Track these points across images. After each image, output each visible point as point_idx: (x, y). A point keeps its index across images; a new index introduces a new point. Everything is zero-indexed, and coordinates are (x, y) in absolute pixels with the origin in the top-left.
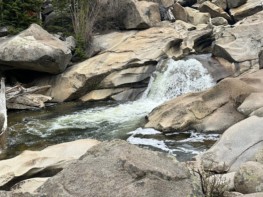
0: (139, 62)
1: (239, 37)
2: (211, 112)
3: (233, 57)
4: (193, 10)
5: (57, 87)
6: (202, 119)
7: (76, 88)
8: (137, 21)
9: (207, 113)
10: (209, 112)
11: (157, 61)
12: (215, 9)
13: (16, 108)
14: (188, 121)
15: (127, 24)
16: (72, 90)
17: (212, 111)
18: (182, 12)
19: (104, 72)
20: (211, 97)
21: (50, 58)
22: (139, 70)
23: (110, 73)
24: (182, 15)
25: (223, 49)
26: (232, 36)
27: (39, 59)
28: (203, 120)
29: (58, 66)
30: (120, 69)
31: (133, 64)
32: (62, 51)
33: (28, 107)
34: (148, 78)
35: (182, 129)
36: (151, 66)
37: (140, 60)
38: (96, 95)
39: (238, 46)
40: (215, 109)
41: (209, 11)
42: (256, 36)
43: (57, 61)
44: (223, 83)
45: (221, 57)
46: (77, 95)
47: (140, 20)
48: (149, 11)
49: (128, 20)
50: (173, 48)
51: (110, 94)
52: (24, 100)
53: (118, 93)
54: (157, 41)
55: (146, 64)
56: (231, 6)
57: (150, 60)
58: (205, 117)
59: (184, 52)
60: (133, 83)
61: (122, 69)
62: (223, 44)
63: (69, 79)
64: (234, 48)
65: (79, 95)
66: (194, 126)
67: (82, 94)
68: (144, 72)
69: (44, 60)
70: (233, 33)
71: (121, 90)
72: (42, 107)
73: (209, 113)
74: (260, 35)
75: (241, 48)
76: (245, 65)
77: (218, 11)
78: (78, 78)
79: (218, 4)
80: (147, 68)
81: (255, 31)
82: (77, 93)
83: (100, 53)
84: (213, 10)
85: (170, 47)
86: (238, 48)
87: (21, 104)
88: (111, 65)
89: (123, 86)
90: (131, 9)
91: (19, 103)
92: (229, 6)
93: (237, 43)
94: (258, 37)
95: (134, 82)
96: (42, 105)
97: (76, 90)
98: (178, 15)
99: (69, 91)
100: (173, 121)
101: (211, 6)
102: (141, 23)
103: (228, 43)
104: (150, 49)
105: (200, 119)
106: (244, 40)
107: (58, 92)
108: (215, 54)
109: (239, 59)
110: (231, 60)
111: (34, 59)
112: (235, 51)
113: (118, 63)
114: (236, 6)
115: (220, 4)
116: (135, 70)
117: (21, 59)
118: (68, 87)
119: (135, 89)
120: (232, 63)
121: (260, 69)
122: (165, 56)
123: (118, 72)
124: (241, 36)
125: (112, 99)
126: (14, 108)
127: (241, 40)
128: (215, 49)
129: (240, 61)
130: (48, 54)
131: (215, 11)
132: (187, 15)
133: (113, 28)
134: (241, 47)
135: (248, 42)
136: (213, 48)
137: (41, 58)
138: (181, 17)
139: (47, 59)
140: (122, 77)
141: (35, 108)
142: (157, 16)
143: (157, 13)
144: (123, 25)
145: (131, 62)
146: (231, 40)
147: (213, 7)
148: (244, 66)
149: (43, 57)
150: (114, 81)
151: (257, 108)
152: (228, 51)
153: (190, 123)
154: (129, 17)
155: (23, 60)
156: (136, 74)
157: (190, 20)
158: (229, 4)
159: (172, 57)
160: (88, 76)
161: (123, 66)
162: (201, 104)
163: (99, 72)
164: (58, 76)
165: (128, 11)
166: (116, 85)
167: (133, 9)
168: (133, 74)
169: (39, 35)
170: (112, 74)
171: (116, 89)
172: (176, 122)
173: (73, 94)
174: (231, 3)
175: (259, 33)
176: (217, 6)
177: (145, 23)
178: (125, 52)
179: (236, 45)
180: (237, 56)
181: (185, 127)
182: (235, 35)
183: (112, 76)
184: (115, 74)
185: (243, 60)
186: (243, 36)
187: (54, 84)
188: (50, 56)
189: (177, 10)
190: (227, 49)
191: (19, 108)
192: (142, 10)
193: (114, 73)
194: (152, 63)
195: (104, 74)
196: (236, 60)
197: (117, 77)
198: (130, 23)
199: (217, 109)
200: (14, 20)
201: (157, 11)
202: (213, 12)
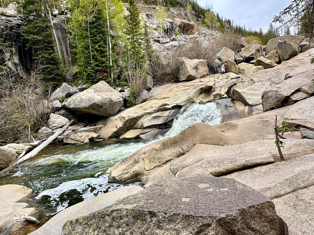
0: (168, 107)
1: (258, 81)
2: (162, 163)
3: (247, 101)
4: (248, 65)
5: (106, 127)
6: (149, 170)
7: (117, 128)
8: (186, 74)
9: (157, 163)
10: (160, 162)
11: (182, 105)
12: (267, 62)
13: (69, 142)
14: (134, 171)
15: (180, 78)
16: (115, 129)
17: (164, 161)
18: (234, 66)
19: (139, 115)
20: (173, 144)
21: (97, 105)
22: (166, 113)
23: (144, 116)
24: (234, 68)
25: (240, 93)
26: (252, 81)
27: (90, 106)
28: (150, 172)
29: (106, 111)
30: (152, 112)
31: (163, 108)
32: (110, 99)
33: (76, 142)
34: (173, 120)
35: (126, 181)
36: (176, 110)
37: (169, 105)
38: (130, 134)
39: (255, 90)
40: (169, 159)
41: (263, 64)
42: (276, 79)
43: (104, 107)
44: (191, 128)
45: (239, 100)
46: (118, 134)
47: (187, 73)
48: (197, 66)
49: (181, 74)
50: (203, 94)
51: (139, 134)
52: (75, 137)
53: (146, 133)
54: (190, 89)
55: (174, 107)
56: (283, 59)
57: (176, 104)
58: (154, 168)
59: (214, 98)
60: (160, 125)
61: (154, 113)
62: (241, 89)
63: (115, 121)
64: (251, 92)
65: (120, 133)
66: (141, 177)
67: (122, 132)
68: (170, 115)
69: (94, 107)
70: (252, 78)
71: (149, 130)
72: (86, 142)
73: (160, 164)
74: (281, 78)
75: (258, 92)
76: (259, 108)
77: (270, 64)
78: (121, 120)
79: (271, 58)
80: (173, 111)
81: (276, 74)
82: (118, 132)
83: (148, 100)
84: (265, 63)
85: (201, 93)
86: (255, 92)
87: (72, 139)
88: (146, 109)
89: (152, 127)
90: (182, 66)
91: (71, 139)
92: (281, 59)
93: (255, 88)
94: (278, 80)
95: (160, 123)
96: (87, 141)
97: (117, 129)
98: (231, 69)
99: (112, 130)
100: (125, 170)
101: (264, 60)
102: (188, 76)
103: (246, 87)
104: (181, 95)
105: (147, 171)
106: (262, 84)
107: (105, 131)
108: (234, 98)
109: (254, 102)
110: (246, 104)
111: (86, 106)
112: (251, 94)
113: (152, 107)
114: (287, 58)
115: (272, 58)
116: (163, 114)
117: (78, 106)
118: (112, 127)
119: (161, 130)
120: (246, 106)
121: (264, 112)
122: (192, 101)
123: (150, 115)
124: (261, 80)
125: (140, 138)
126: (67, 142)
127: (260, 84)
128: (234, 94)
129: (254, 104)
130: (96, 102)
131: (267, 64)
132: (238, 68)
133: (170, 81)
134: (259, 90)
135: (267, 85)
136: (231, 92)
137: (91, 105)
138: (233, 70)
139: (96, 106)
140: (152, 119)
141: (80, 143)
142: (205, 70)
143: (204, 67)
144: (177, 78)
145: (161, 106)
146: (250, 84)
147: (265, 61)
148: (257, 109)
149: (93, 104)
150: (145, 122)
151: (184, 168)
152: (244, 95)
153: (137, 174)
154: (181, 71)
155: (80, 107)
156: (163, 117)
157: (242, 72)
158: (281, 57)
159: (199, 102)
160: (127, 119)
161: (154, 110)
162: (154, 153)
163: (135, 115)
164: (109, 119)
165: (181, 68)
166: (145, 126)
167: (184, 66)
168: (161, 116)
169: (100, 88)
170: (144, 117)
171: (145, 129)
172: (127, 170)
173: (115, 132)
174: (282, 56)
175: (280, 76)
176: (270, 60)
177: (191, 75)
178: (164, 98)
179: (253, 89)
180: (252, 100)
181: (129, 178)
182: (254, 79)
183: (144, 118)
184: (147, 117)
185: (258, 104)
186: (263, 80)
187: (105, 125)
188: (97, 103)
189: (229, 65)
190: (243, 93)
191: (70, 143)
192: (190, 66)
193: (147, 115)
194: (178, 107)
195: (139, 117)
196: (250, 103)
197: (148, 119)
198: (182, 76)
199: (172, 159)
200: (91, 79)
201: (205, 65)
202: (266, 65)
